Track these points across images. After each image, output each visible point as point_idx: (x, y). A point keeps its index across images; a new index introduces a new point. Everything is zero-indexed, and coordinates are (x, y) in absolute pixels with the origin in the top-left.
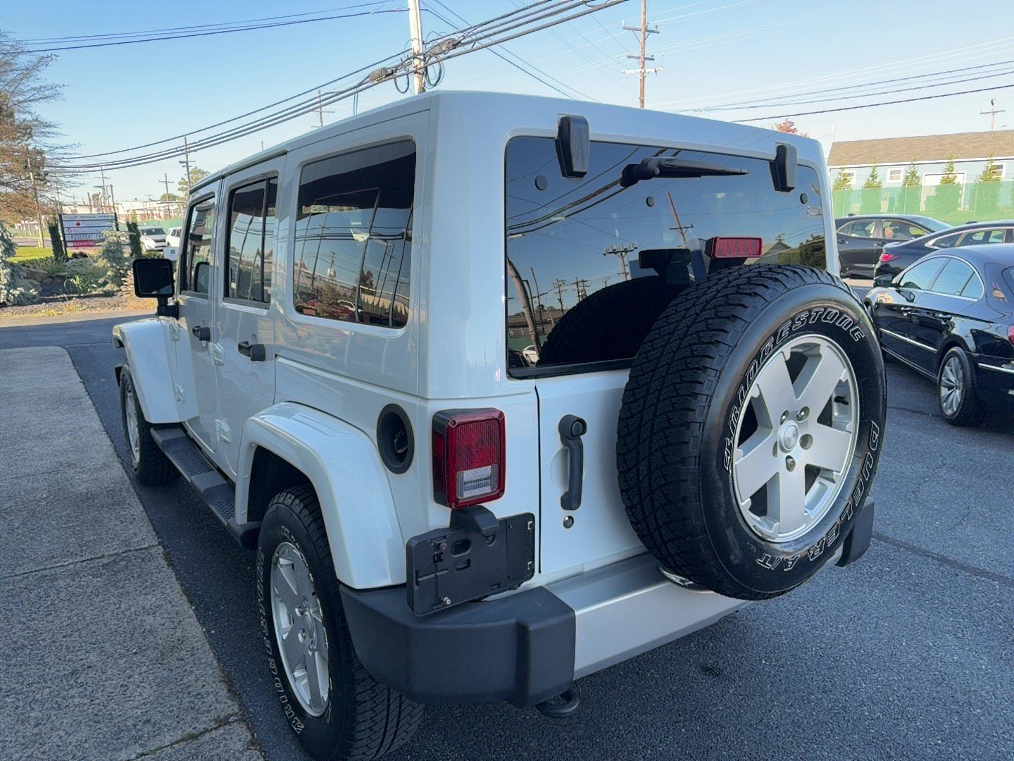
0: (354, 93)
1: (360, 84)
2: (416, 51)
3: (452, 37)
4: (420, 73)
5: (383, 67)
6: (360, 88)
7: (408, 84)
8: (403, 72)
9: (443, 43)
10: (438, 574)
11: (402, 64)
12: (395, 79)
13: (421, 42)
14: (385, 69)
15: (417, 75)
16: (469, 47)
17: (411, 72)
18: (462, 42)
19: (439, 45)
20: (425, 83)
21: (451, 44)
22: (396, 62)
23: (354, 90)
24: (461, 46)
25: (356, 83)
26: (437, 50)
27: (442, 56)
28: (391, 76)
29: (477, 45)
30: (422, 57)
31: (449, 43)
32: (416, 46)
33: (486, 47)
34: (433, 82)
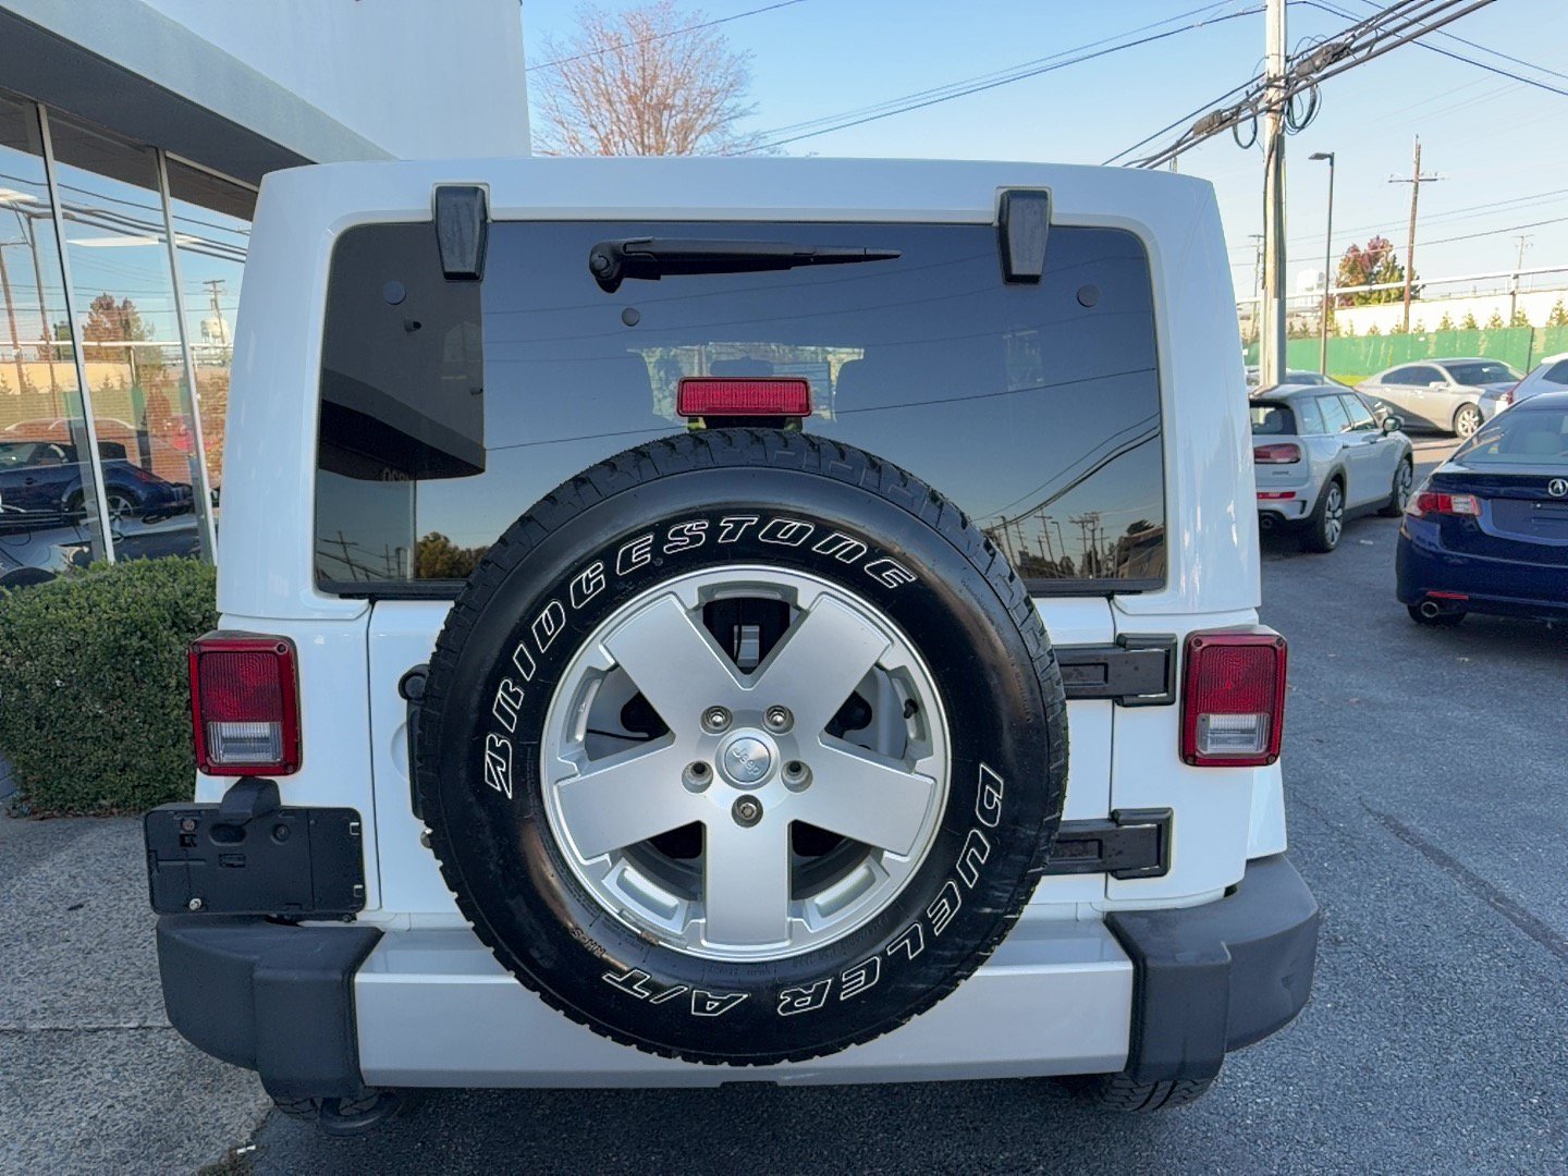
0: (1169, 158)
1: (1179, 143)
2: (1272, 76)
3: (1334, 41)
4: (1275, 111)
5: (1216, 109)
6: (1179, 149)
7: (1255, 133)
8: (1249, 112)
9: (1317, 54)
10: (191, 863)
11: (1247, 100)
12: (1235, 126)
13: (1283, 59)
14: (1219, 112)
15: (1270, 114)
16: (1364, 53)
17: (1261, 111)
18: (1352, 47)
19: (1310, 58)
20: (1284, 124)
21: (1330, 55)
22: (1239, 97)
23: (1171, 153)
24: (1348, 55)
25: (1174, 142)
26: (1306, 68)
27: (1315, 76)
28: (1228, 123)
29: (1378, 46)
30: (1282, 83)
31: (1327, 53)
32: (1274, 67)
33: (1410, 38)
34: (1299, 123)
